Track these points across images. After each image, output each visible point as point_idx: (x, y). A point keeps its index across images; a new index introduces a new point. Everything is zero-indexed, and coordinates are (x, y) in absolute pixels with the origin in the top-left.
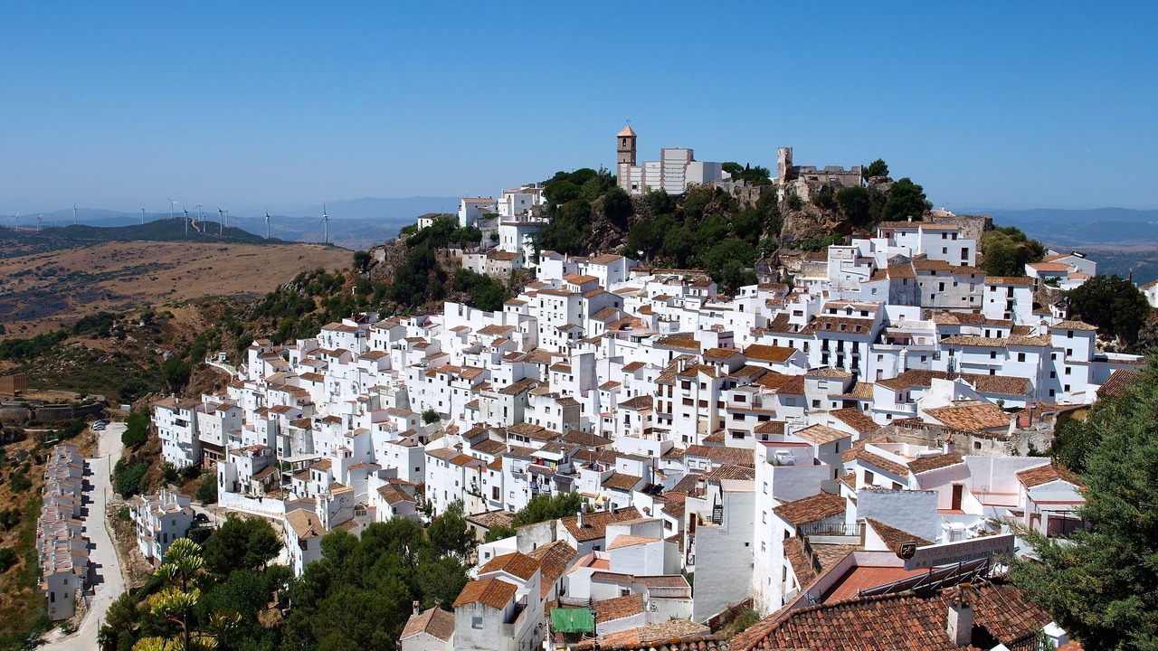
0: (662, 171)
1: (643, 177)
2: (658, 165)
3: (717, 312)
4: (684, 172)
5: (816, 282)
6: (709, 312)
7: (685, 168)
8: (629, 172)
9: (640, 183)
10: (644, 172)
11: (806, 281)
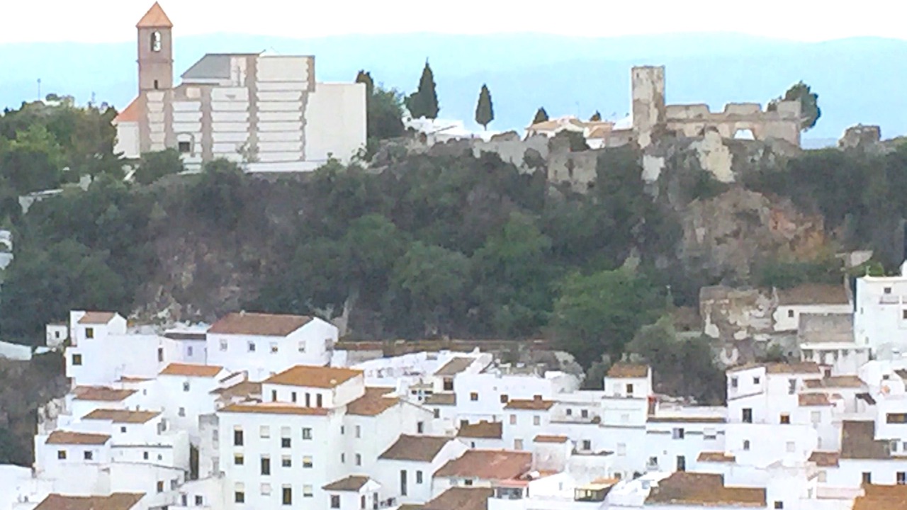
0: (253, 108)
1: (206, 122)
2: (243, 93)
3: (687, 427)
4: (303, 109)
5: (845, 352)
6: (669, 427)
7: (304, 99)
8: (168, 110)
9: (198, 137)
10: (206, 110)
11: (824, 353)
